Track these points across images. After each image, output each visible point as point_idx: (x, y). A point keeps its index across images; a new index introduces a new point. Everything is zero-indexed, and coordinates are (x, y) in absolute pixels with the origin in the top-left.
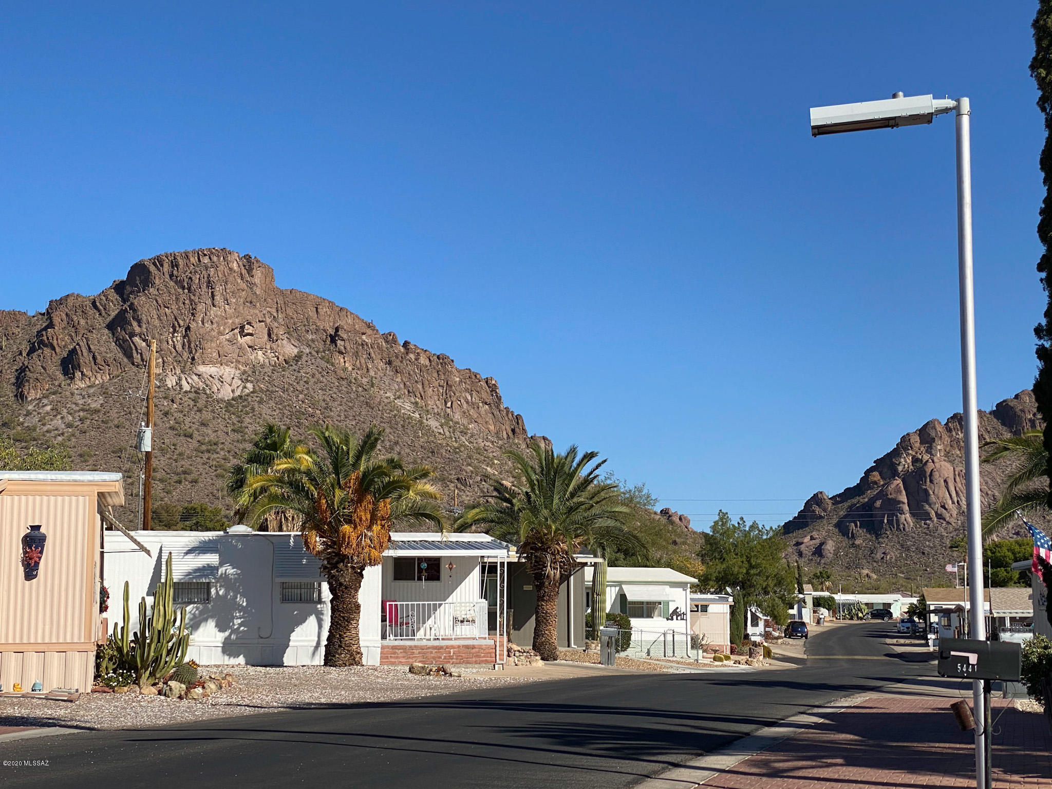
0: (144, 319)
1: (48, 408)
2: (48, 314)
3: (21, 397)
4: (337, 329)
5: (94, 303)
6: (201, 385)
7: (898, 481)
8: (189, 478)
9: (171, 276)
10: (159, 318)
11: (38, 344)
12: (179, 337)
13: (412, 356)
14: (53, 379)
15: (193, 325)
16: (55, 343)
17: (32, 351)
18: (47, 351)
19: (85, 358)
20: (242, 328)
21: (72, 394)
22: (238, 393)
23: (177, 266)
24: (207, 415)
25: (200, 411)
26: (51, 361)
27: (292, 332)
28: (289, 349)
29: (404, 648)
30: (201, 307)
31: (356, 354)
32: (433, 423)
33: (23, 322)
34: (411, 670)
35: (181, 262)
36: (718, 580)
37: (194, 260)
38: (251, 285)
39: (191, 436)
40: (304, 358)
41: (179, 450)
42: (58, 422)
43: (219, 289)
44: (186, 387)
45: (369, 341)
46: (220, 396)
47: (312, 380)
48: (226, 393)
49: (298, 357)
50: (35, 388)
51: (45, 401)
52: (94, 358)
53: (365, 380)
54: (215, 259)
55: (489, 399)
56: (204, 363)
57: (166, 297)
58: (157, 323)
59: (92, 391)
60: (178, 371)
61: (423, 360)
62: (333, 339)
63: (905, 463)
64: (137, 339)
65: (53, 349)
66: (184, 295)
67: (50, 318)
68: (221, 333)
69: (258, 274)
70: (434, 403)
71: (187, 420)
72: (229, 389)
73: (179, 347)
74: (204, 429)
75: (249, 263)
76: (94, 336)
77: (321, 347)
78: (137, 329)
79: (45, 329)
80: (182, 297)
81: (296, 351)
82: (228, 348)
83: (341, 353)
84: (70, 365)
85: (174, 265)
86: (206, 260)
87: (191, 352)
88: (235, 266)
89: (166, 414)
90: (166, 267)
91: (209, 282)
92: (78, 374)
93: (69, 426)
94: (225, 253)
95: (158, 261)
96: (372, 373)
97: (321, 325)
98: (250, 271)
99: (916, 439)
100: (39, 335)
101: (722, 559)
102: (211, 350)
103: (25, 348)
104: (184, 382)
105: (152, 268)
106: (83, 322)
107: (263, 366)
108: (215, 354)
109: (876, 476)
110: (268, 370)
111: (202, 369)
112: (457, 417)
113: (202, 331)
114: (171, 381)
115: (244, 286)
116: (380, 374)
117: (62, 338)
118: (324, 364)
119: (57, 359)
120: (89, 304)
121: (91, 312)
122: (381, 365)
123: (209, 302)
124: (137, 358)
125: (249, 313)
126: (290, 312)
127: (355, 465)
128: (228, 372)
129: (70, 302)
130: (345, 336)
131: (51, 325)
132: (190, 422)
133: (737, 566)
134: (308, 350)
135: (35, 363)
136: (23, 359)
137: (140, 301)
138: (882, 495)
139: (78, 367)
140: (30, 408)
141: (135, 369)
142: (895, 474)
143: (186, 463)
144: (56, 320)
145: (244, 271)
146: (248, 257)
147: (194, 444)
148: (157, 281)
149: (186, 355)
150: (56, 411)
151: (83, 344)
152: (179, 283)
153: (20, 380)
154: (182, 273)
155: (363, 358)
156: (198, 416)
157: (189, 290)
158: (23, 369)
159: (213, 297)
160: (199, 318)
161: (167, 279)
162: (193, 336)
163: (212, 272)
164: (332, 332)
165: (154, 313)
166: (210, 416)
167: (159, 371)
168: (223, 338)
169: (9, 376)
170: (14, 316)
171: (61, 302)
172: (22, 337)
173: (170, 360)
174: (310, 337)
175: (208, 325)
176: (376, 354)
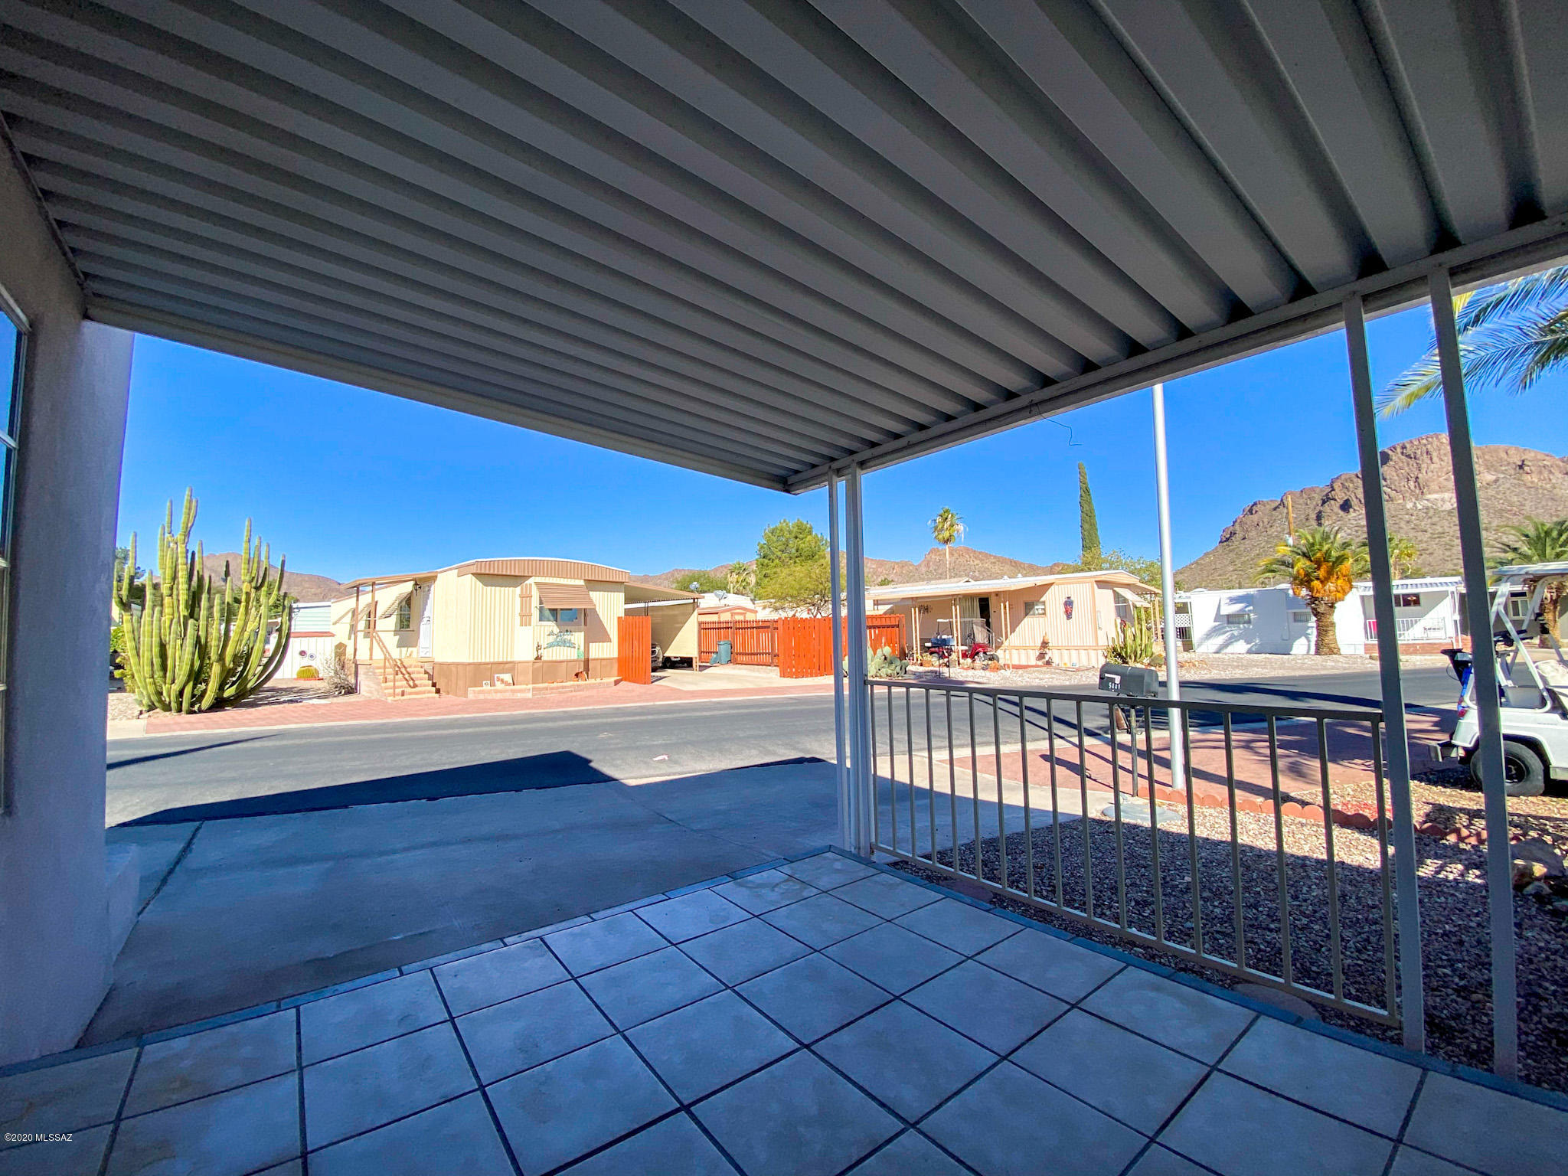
0: (1388, 477)
4: (1523, 461)
6: (1430, 505)
8: (1428, 552)
9: (1402, 453)
10: (1398, 475)
12: (1412, 484)
14: (1337, 514)
15: (1420, 476)
16: (1336, 498)
17: (1324, 502)
18: (1332, 502)
19: (1354, 502)
23: (1405, 448)
24: (1435, 519)
25: (1430, 518)
26: (1335, 506)
27: (1490, 466)
28: (1489, 477)
30: (1424, 466)
31: (1540, 473)
33: (1318, 490)
35: (1408, 446)
37: (1416, 443)
39: (1426, 531)
40: (1501, 481)
41: (1419, 539)
43: (1435, 455)
44: (1420, 507)
45: (1548, 463)
46: (1443, 509)
47: (1508, 492)
48: (1447, 507)
49: (1496, 481)
50: (1328, 520)
52: (1360, 501)
53: (1548, 486)
54: (1430, 439)
56: (1430, 493)
57: (1401, 465)
58: (1396, 478)
59: (1360, 517)
60: (1413, 500)
62: (1521, 467)
64: (1385, 488)
65: (1335, 500)
66: (1412, 461)
67: (1332, 487)
68: (1439, 477)
71: (1423, 523)
72: (1449, 504)
73: (1412, 487)
74: (1434, 527)
76: (1358, 491)
77: (1513, 472)
78: (1385, 483)
79: (1330, 492)
81: (1494, 478)
82: (1445, 483)
83: (1528, 473)
84: (1346, 506)
85: (1404, 447)
86: (1424, 441)
87: (1420, 489)
88: (1444, 440)
89: (1408, 522)
90: (1399, 450)
91: (1427, 452)
92: (1351, 510)
94: (1436, 435)
95: (1393, 448)
96: (1554, 481)
97: (1511, 461)
100: (1327, 495)
102: (1434, 486)
103: (1320, 502)
104: (1418, 505)
105: (1390, 452)
106: (1351, 485)
108: (1437, 488)
111: (1429, 496)
113: (1426, 477)
114: (1409, 505)
116: (1560, 481)
117: (1340, 495)
118: (1516, 482)
119: (1338, 505)
122: (1560, 476)
123: (1429, 462)
126: (1486, 457)
128: (1447, 496)
129: (1343, 477)
130: (1530, 464)
131: (1333, 490)
134: (1502, 476)
135: (1327, 509)
136: (1319, 508)
137: (1385, 469)
139: (1351, 507)
143: (1424, 545)
144: (1336, 487)
147: (1428, 535)
148: (1394, 458)
149: (1417, 491)
151: (1353, 495)
152: (1409, 456)
153: (1319, 517)
154: (1409, 451)
155: (1546, 474)
156: (1429, 520)
157: (1415, 458)
158: (1320, 512)
159: (1431, 459)
160: (1424, 471)
161: (1400, 455)
162: (1420, 480)
163: (1429, 446)
164: (1520, 463)
165: (1394, 474)
166: (1438, 519)
167: (1401, 501)
168: (1441, 479)
169: (1313, 516)
170: (1313, 490)
171: (1337, 478)
172: (1318, 498)
173: (1407, 495)
174: (1503, 468)
175: (1430, 474)
176: (1555, 471)
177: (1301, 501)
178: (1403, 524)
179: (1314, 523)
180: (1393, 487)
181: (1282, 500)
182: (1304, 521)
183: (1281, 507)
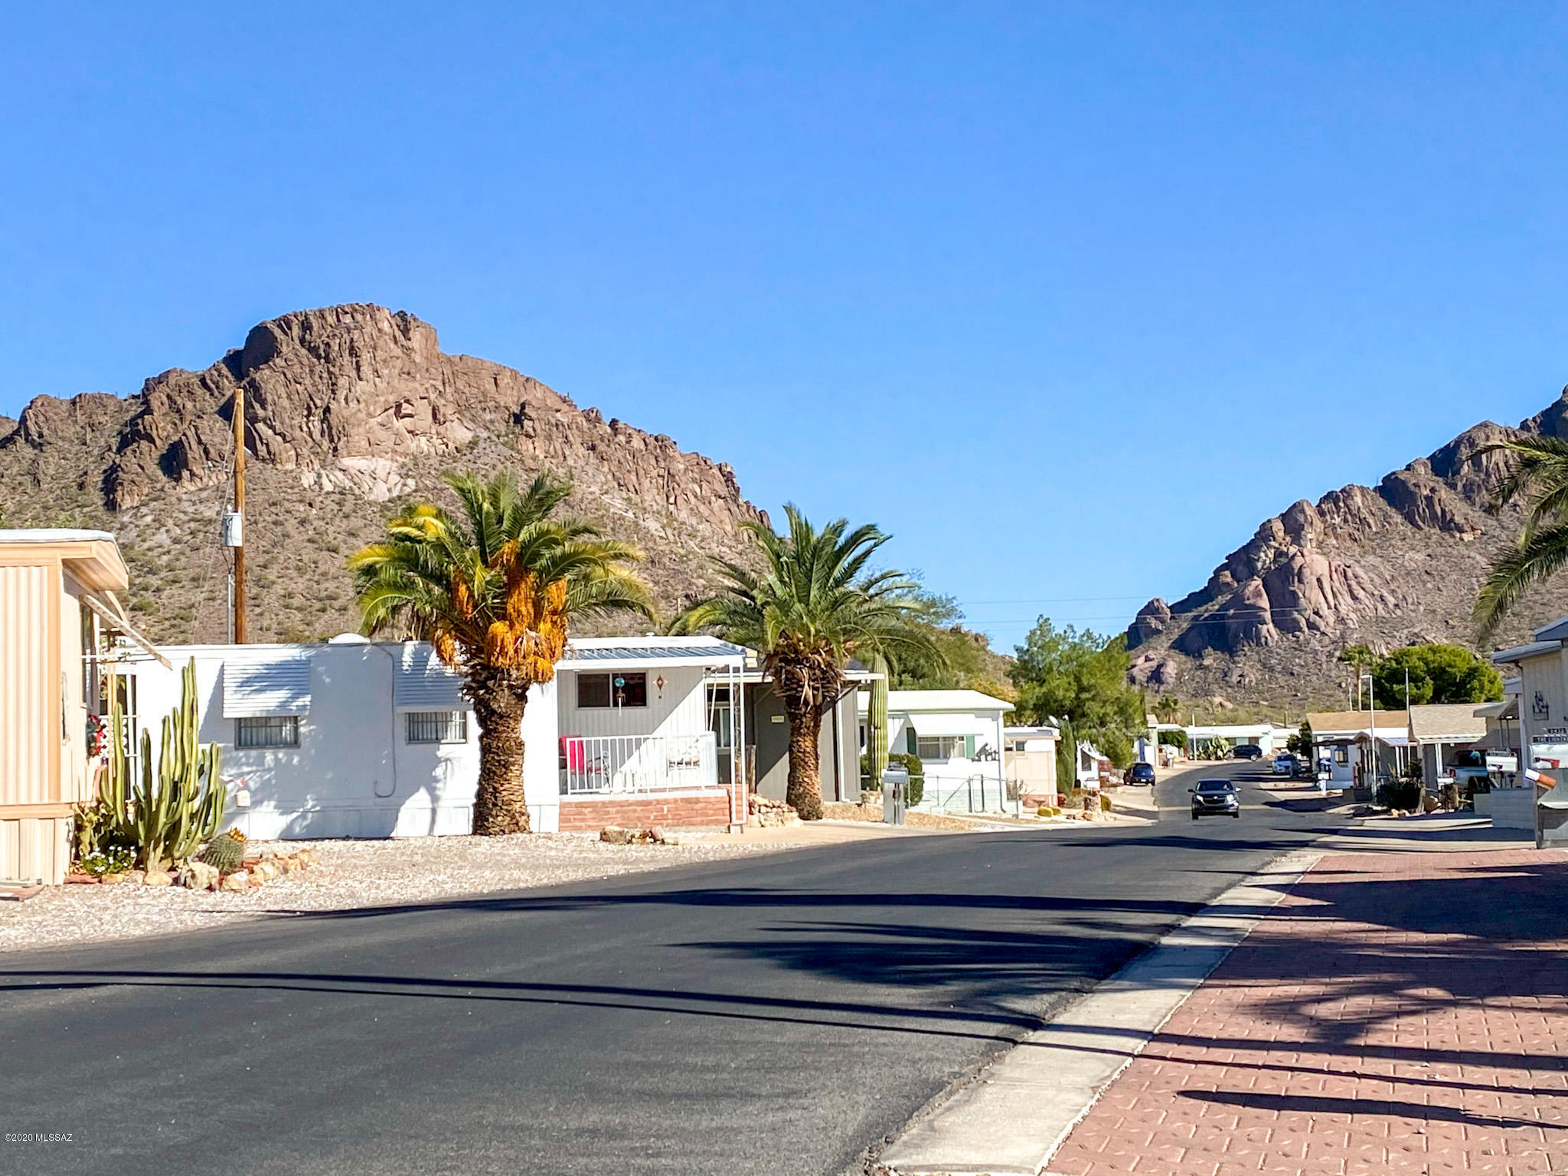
0: (269, 398)
1: (149, 519)
2: (144, 398)
3: (111, 506)
4: (523, 406)
5: (203, 380)
6: (348, 484)
7: (1257, 582)
8: (337, 604)
9: (302, 341)
10: (289, 397)
11: (132, 435)
12: (316, 423)
13: (622, 438)
14: (153, 480)
15: (333, 406)
16: (154, 434)
17: (125, 442)
18: (144, 444)
19: (194, 452)
20: (399, 406)
21: (179, 500)
22: (395, 494)
23: (310, 328)
24: (356, 522)
25: (347, 517)
26: (149, 455)
27: (463, 409)
28: (460, 433)
29: (593, 805)
30: (343, 382)
31: (549, 438)
32: (653, 525)
33: (111, 408)
34: (605, 837)
35: (315, 325)
36: (1036, 708)
37: (331, 319)
38: (407, 350)
39: (335, 551)
40: (482, 444)
41: (322, 568)
42: (162, 537)
43: (366, 357)
44: (328, 487)
45: (565, 420)
46: (372, 497)
48: (380, 493)
49: (473, 444)
50: (130, 493)
51: (144, 510)
52: (206, 452)
53: (561, 471)
54: (359, 317)
55: (723, 491)
56: (349, 455)
57: (297, 369)
58: (286, 403)
59: (204, 495)
60: (317, 466)
61: (637, 443)
62: (518, 419)
63: (1265, 557)
64: (260, 426)
65: (152, 441)
66: (320, 366)
67: (146, 402)
68: (370, 415)
69: (417, 339)
70: (652, 497)
71: (331, 529)
72: (384, 487)
73: (317, 435)
74: (352, 540)
75: (404, 324)
76: (204, 424)
77: (502, 428)
78: (261, 413)
79: (141, 415)
80: (318, 369)
81: (469, 436)
82: (381, 434)
83: (530, 437)
84: (174, 462)
85: (306, 326)
86: (347, 320)
87: (332, 441)
88: (385, 326)
89: (302, 522)
90: (296, 331)
91: (352, 348)
92: (186, 474)
93: (176, 541)
94: (372, 310)
95: (285, 323)
96: (570, 462)
97: (502, 400)
98: (405, 332)
99: (1278, 527)
100: (133, 422)
101: (1042, 682)
102: (358, 438)
103: (114, 442)
104: (325, 481)
105: (277, 332)
106: (189, 405)
107: (428, 457)
108: (364, 443)
109: (1227, 577)
110: (434, 461)
111: (347, 462)
112: (683, 515)
113: (346, 413)
114: (308, 479)
115: (398, 352)
116: (581, 462)
117: (162, 427)
118: (508, 452)
119: (156, 454)
120: (196, 381)
121: (200, 391)
122: (582, 451)
123: (354, 374)
124: (262, 450)
125: (405, 388)
126: (460, 384)
127: (512, 534)
128: (382, 465)
129: (172, 381)
130: (533, 415)
131: (148, 411)
132: (334, 533)
133: (1062, 689)
134: (485, 434)
135: (130, 461)
136: (112, 457)
137: (264, 375)
138: (1238, 600)
139: (186, 466)
140: (126, 519)
141: (260, 465)
142: (1252, 573)
143: (331, 586)
144: (155, 404)
145: (398, 333)
146: (402, 315)
147: (340, 560)
148: (284, 349)
149: (326, 444)
150: (159, 523)
151: (191, 434)
152: (313, 350)
153: (111, 484)
154: (316, 337)
155: (558, 442)
156: (344, 524)
157: (327, 360)
158: (114, 469)
159: (358, 368)
160: (341, 395)
161: (298, 346)
162: (334, 420)
163: (356, 335)
164: (516, 410)
165: (282, 391)
166: (361, 523)
167: (291, 466)
168: (373, 421)
169: (96, 478)
170: (100, 400)
171: (159, 380)
172: (111, 427)
173: (305, 451)
174: (488, 416)
175: (353, 405)
176: (574, 437)
177: (71, 431)
178: (291, 525)
179: (97, 498)
180: (277, 424)
181: (23, 420)
182: (74, 490)
183: (21, 441)
